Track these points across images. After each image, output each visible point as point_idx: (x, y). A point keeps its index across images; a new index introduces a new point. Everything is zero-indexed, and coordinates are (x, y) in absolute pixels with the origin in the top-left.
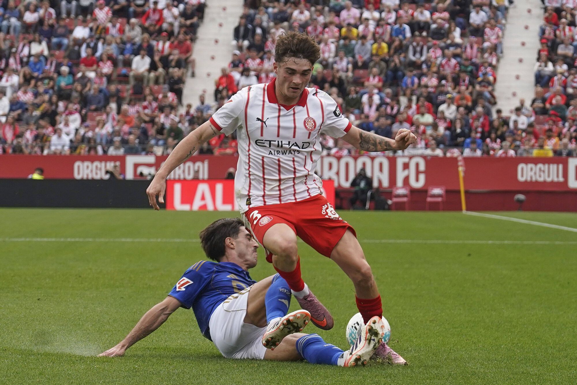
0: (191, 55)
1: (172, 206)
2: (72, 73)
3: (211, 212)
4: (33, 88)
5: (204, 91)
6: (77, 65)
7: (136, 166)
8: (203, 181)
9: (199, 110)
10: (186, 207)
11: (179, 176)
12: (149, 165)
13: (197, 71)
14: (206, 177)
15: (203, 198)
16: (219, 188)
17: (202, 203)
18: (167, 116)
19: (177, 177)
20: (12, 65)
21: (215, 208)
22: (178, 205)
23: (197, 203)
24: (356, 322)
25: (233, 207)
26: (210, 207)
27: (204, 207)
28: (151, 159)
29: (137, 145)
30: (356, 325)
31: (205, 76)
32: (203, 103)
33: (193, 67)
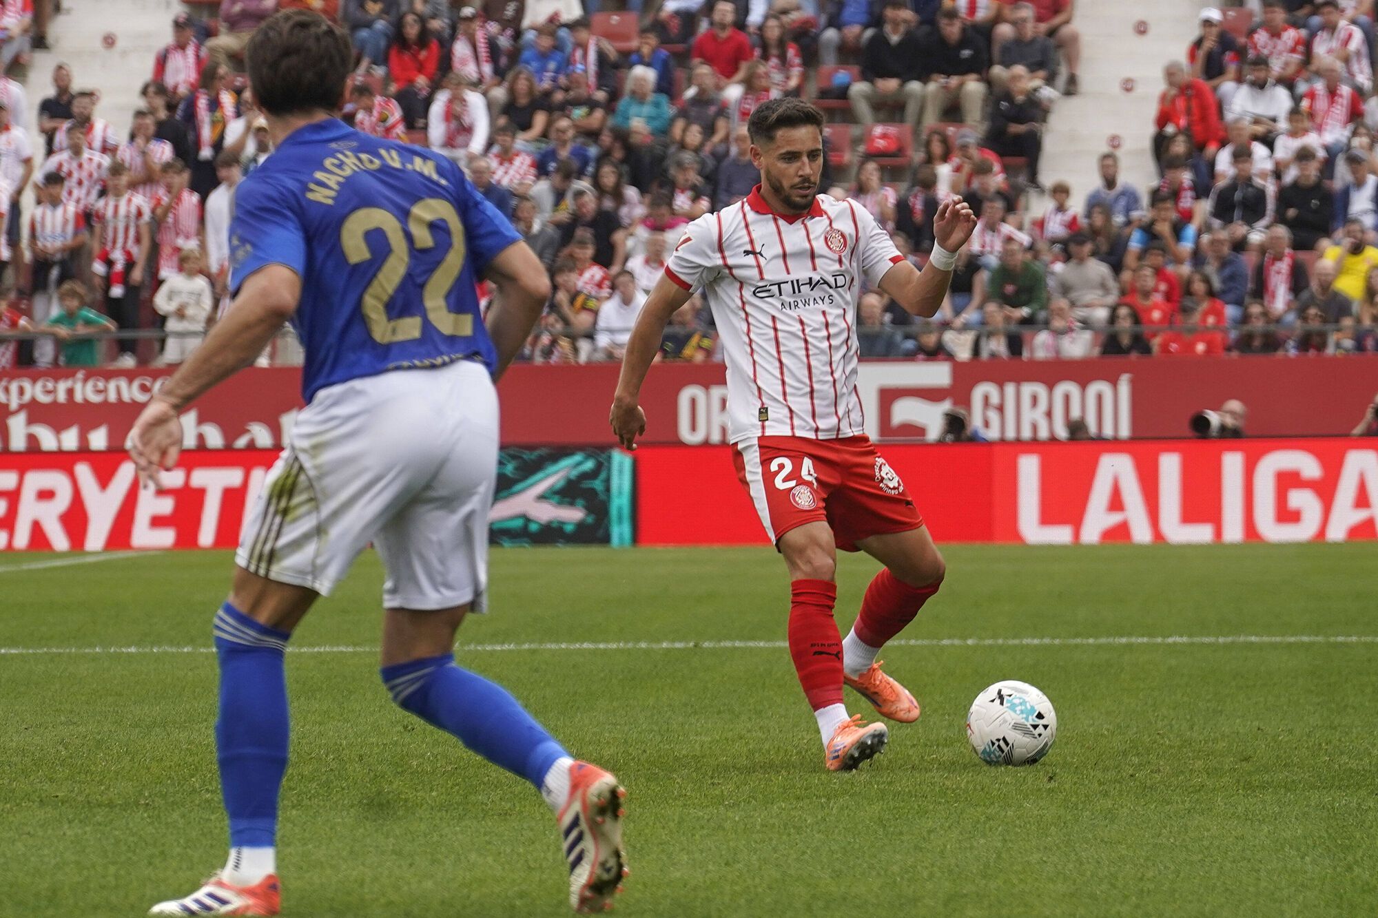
0: (1067, 22)
1: (1014, 534)
2: (667, 86)
3: (1141, 547)
4: (537, 140)
5: (1115, 142)
6: (683, 59)
7: (888, 397)
8: (1115, 445)
9: (1094, 203)
10: (1061, 535)
11: (1035, 428)
12: (930, 394)
13: (1087, 76)
14: (1125, 432)
15: (1116, 503)
16: (1170, 466)
17: (1115, 518)
18: (992, 227)
19: (1026, 434)
20: (464, 62)
21: (1158, 535)
22: (1031, 528)
23: (1096, 521)
24: (1001, 738)
25: (1218, 533)
26: (1141, 533)
27: (1120, 532)
28: (938, 374)
29: (888, 329)
30: (1002, 743)
31: (1116, 89)
32: (1110, 182)
33: (1072, 60)
